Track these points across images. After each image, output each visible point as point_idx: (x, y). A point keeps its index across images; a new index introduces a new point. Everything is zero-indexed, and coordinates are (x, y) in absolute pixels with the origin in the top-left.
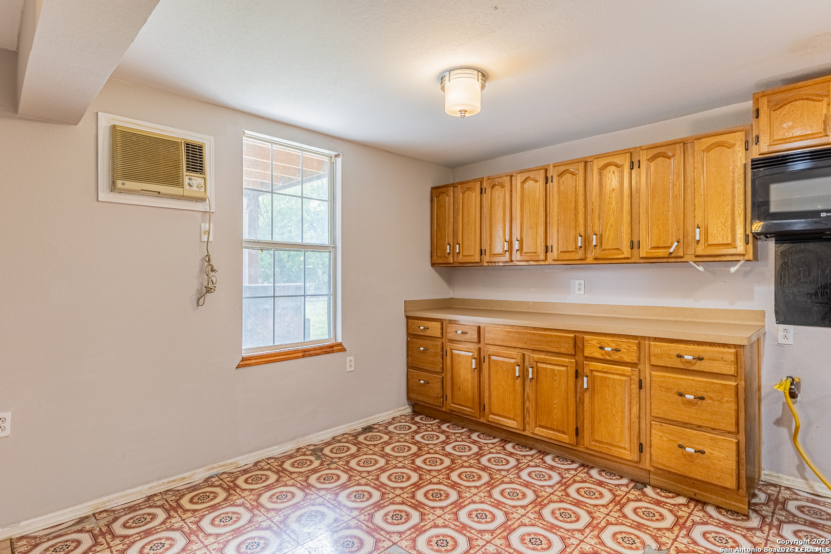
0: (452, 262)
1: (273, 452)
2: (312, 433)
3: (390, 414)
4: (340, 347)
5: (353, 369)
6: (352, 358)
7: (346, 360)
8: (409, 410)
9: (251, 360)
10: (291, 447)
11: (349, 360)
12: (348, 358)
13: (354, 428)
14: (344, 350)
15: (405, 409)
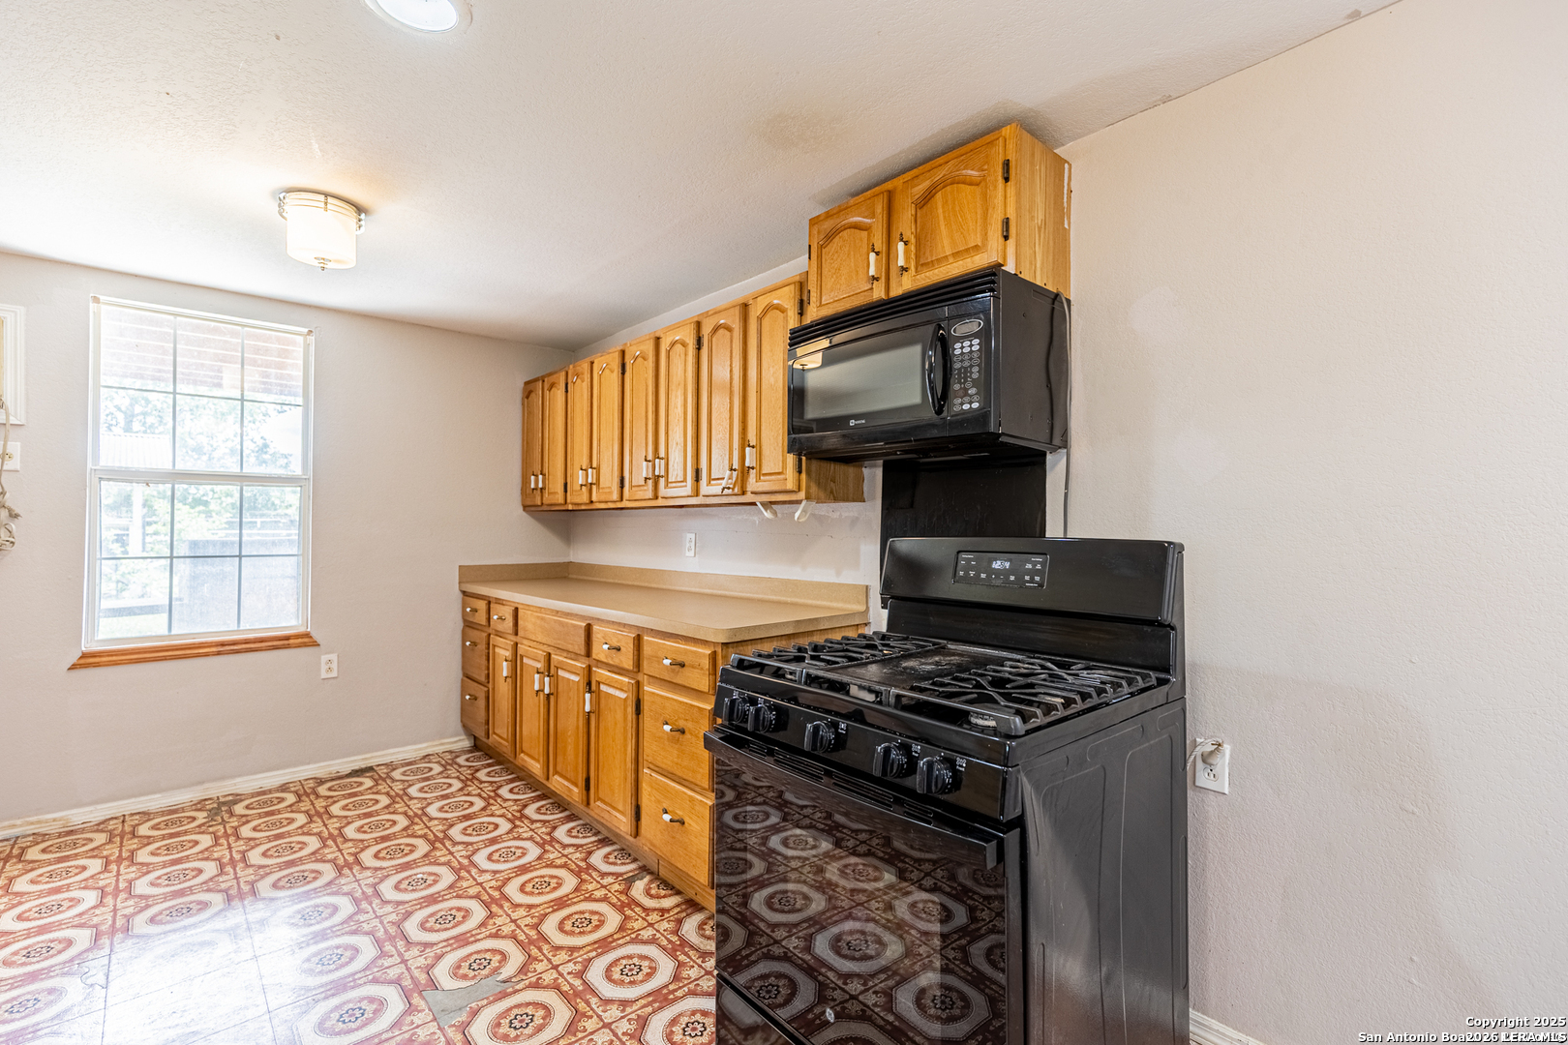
0: (539, 503)
1: (149, 804)
2: (240, 776)
3: (420, 749)
4: (306, 640)
5: (334, 674)
6: (334, 657)
7: (320, 659)
8: (467, 743)
9: (100, 656)
10: (191, 796)
11: (327, 663)
12: (323, 657)
13: (334, 769)
14: (315, 644)
15: (456, 742)
